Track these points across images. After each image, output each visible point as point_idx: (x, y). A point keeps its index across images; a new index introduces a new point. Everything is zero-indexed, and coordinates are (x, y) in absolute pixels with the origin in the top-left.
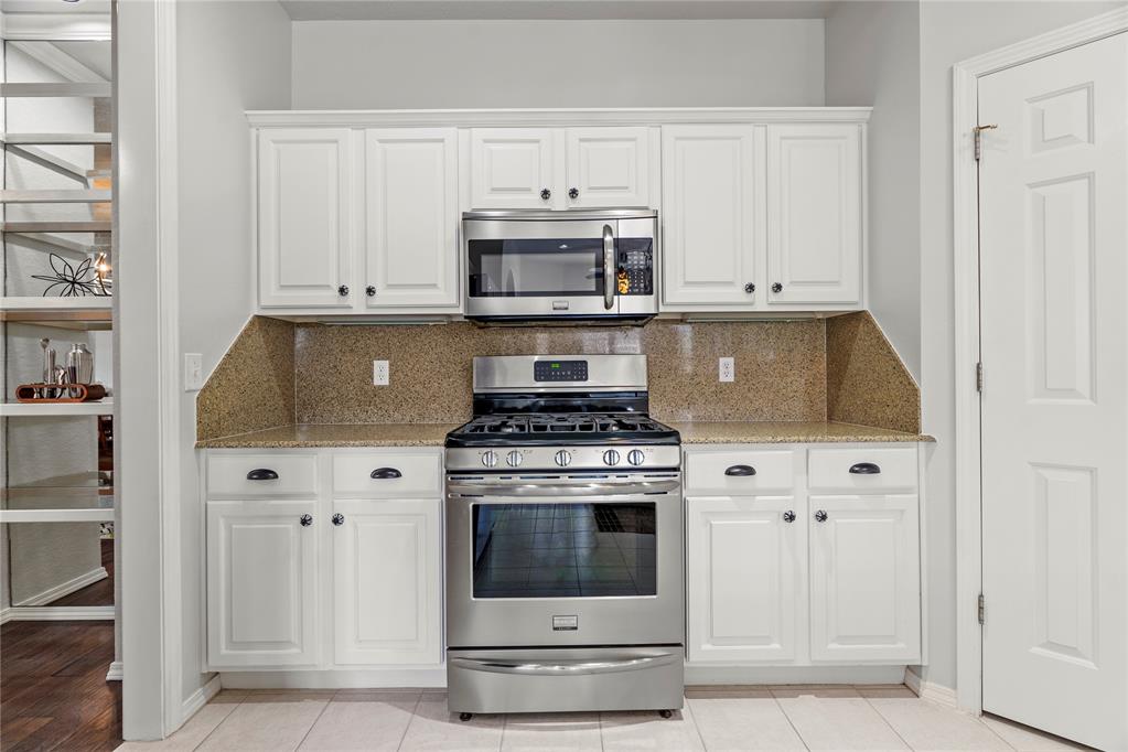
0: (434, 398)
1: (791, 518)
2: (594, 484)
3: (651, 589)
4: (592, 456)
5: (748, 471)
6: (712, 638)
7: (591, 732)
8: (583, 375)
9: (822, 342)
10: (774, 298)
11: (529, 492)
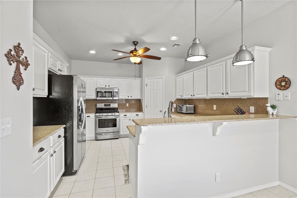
0: (91, 108)
1: (130, 120)
2: (111, 117)
3: (116, 127)
4: (110, 114)
5: (126, 115)
6: (123, 132)
7: (110, 140)
8: (110, 106)
9: (139, 102)
10: (131, 98)
11: (103, 118)
